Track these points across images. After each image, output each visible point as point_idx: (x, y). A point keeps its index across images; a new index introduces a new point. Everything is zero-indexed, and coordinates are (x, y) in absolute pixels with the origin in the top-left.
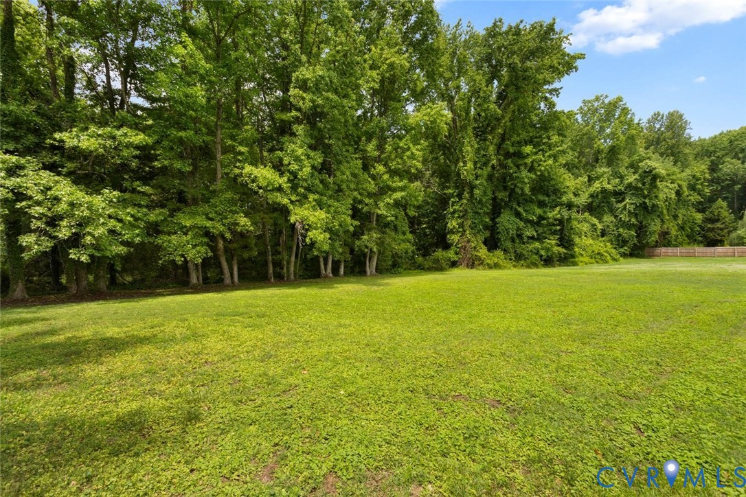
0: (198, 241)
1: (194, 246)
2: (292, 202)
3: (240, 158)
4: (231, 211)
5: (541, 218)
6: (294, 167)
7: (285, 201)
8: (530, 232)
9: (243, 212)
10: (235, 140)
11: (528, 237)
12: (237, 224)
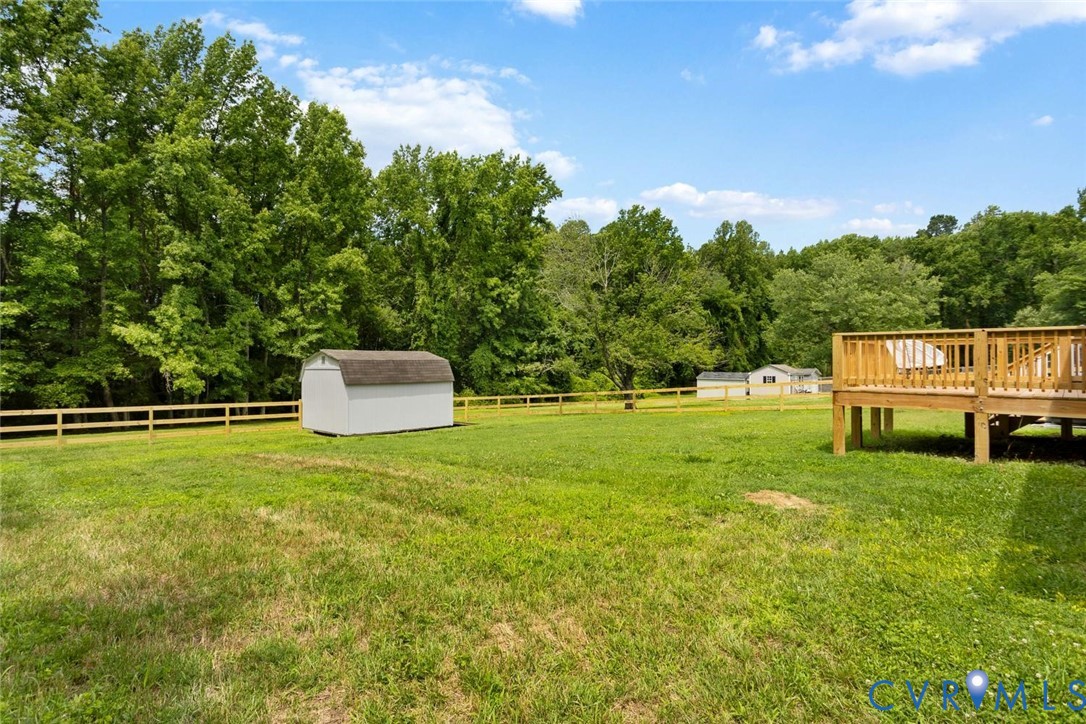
0: (73, 390)
1: (69, 394)
2: (165, 355)
3: (117, 316)
4: (110, 362)
5: (521, 353)
6: (167, 324)
7: (156, 354)
8: (507, 369)
9: (122, 362)
10: (113, 300)
11: (507, 374)
12: (114, 374)
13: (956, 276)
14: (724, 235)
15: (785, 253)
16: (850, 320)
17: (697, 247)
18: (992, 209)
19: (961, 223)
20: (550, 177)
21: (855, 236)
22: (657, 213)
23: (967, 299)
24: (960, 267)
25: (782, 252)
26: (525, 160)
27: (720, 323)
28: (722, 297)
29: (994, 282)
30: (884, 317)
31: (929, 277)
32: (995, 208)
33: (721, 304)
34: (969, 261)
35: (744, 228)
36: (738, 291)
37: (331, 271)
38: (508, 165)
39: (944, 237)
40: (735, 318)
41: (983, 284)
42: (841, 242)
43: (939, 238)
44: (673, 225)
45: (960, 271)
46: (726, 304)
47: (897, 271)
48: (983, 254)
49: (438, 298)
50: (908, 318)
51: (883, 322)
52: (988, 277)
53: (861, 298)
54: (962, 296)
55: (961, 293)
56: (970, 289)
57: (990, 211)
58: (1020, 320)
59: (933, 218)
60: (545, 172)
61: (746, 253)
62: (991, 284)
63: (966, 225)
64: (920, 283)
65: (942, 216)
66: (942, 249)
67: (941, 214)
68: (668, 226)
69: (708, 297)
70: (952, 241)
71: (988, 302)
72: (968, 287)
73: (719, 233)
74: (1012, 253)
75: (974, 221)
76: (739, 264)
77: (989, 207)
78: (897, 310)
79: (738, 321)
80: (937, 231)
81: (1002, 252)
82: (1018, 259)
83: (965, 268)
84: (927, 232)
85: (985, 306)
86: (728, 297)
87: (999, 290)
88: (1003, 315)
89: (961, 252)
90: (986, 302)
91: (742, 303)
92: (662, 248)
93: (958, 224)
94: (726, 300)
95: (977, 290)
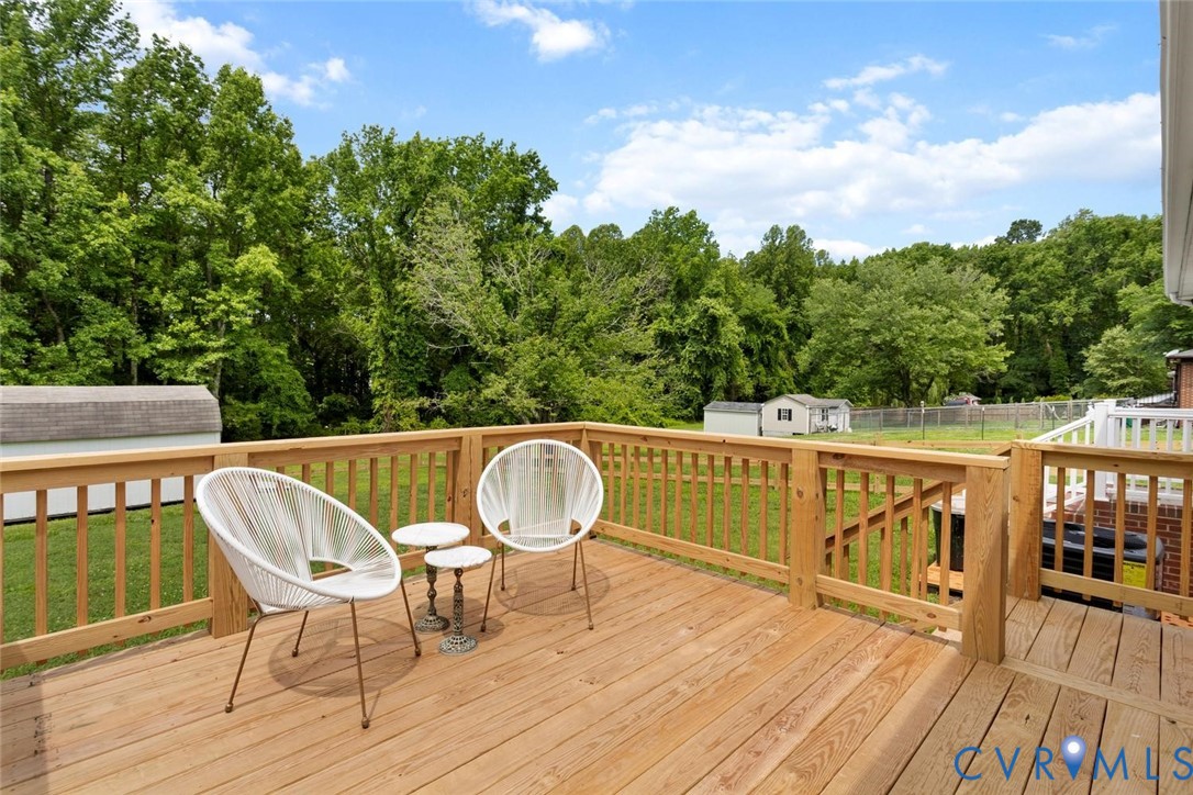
13: (1034, 290)
14: (774, 241)
15: (848, 263)
16: (893, 340)
17: (741, 255)
18: (1084, 213)
19: (1046, 229)
20: (545, 168)
21: (927, 244)
22: (692, 215)
23: (1048, 316)
24: (1040, 279)
25: (843, 262)
26: (509, 145)
27: (762, 342)
28: (765, 312)
29: (1080, 296)
30: (935, 337)
31: (994, 291)
32: (1087, 212)
33: (763, 319)
34: (1051, 272)
35: (796, 234)
36: (783, 306)
37: (238, 276)
38: (489, 151)
39: (1025, 244)
40: (778, 335)
41: (1067, 299)
42: (910, 251)
43: (1019, 246)
44: (709, 230)
45: (1039, 283)
46: (769, 321)
47: (958, 283)
48: (1069, 265)
49: (398, 310)
50: (965, 338)
51: (933, 344)
52: (1074, 291)
53: (907, 315)
54: (1041, 313)
55: (1040, 309)
56: (1051, 304)
57: (1082, 214)
58: (1108, 341)
59: (1014, 223)
60: (539, 161)
61: (796, 263)
62: (1076, 299)
63: (1051, 231)
64: (983, 296)
65: (1025, 221)
66: (1020, 258)
67: (1023, 219)
68: (704, 230)
69: (748, 312)
70: (1033, 249)
71: (1072, 320)
72: (1048, 302)
73: (766, 239)
74: (1103, 263)
75: (1061, 226)
76: (786, 275)
77: (1081, 211)
78: (951, 330)
79: (782, 339)
80: (1019, 238)
81: (1089, 262)
82: (1108, 269)
83: (1044, 279)
84: (1006, 239)
85: (1068, 325)
86: (771, 312)
87: (1086, 307)
88: (1089, 335)
89: (1042, 263)
90: (1069, 320)
91: (789, 319)
92: (694, 255)
93: (1043, 231)
94: (769, 315)
95: (1061, 306)
